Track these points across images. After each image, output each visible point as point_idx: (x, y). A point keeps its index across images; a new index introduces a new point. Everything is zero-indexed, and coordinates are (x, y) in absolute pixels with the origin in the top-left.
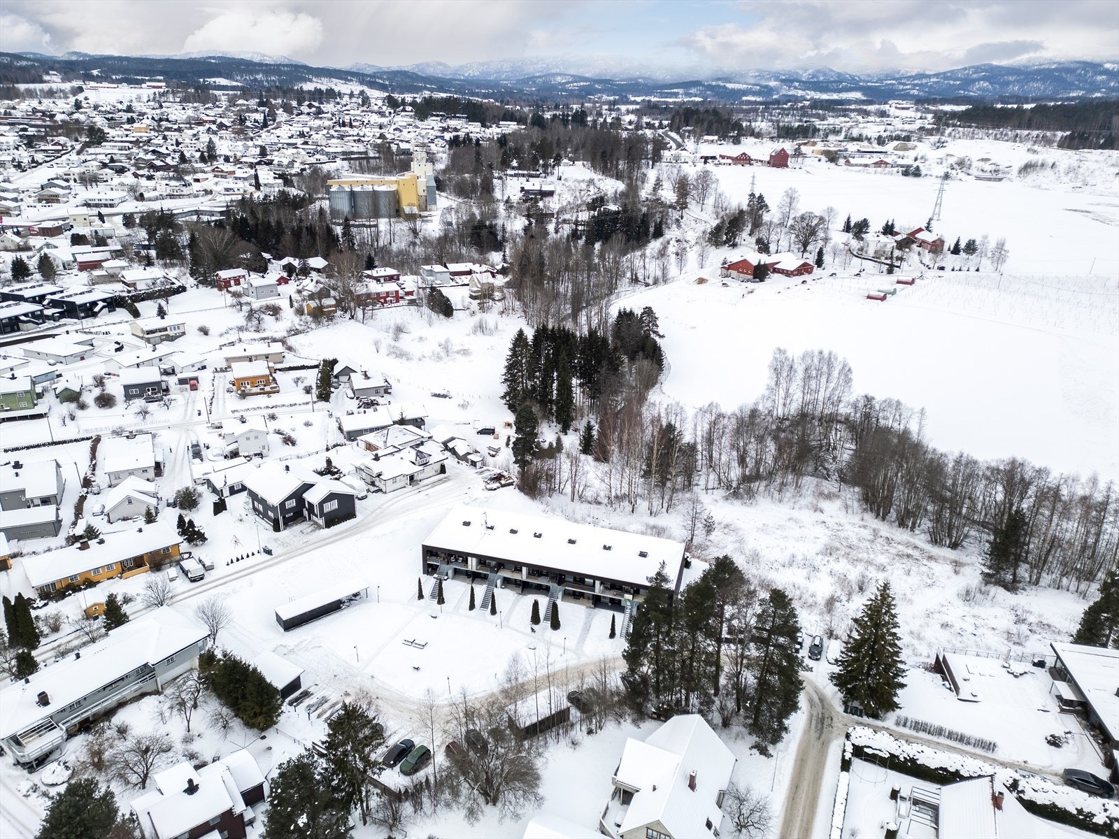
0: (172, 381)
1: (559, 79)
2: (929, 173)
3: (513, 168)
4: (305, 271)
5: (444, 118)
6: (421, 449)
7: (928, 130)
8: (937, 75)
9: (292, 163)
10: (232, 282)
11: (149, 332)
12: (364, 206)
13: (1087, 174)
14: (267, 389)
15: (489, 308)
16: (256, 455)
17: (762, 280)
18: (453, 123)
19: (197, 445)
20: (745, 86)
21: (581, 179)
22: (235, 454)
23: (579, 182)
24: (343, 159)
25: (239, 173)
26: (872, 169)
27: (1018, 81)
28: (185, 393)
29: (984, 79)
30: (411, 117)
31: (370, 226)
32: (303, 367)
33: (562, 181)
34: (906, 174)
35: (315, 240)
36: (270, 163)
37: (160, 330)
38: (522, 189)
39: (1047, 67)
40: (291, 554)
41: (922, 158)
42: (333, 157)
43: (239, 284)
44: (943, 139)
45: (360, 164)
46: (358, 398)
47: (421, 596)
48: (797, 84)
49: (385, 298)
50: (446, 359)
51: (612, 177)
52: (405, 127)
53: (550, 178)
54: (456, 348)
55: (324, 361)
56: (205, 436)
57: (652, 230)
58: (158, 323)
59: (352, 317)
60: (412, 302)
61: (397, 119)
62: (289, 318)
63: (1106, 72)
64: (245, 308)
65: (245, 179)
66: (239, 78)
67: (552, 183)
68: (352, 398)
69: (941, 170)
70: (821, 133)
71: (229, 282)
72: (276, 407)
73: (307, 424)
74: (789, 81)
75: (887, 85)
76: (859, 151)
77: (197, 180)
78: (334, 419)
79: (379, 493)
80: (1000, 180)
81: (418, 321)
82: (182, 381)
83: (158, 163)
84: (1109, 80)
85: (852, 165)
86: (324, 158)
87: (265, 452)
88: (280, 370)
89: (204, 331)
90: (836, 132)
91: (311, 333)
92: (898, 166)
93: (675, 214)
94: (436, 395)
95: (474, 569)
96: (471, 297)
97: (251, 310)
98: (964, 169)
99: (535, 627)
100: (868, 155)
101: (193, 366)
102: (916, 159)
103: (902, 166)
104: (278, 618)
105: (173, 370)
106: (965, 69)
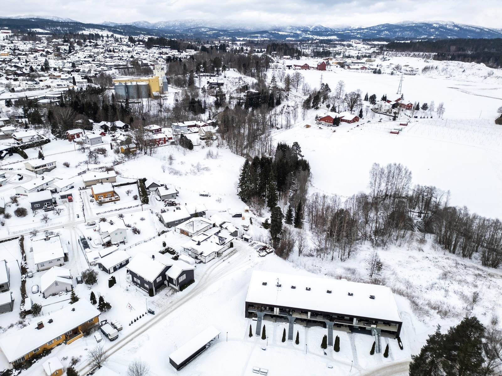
0: (57, 196)
1: (203, 29)
2: (384, 72)
3: (202, 72)
4: (114, 128)
5: (159, 48)
6: (220, 235)
7: (377, 53)
8: (367, 28)
9: (90, 71)
10: (76, 136)
11: (36, 168)
12: (132, 92)
13: (451, 71)
14: (113, 198)
15: (211, 144)
16: (121, 243)
17: (338, 125)
18: (164, 50)
19: (84, 239)
20: (287, 33)
21: (235, 77)
22: (109, 244)
23: (235, 78)
24: (115, 69)
25: (63, 76)
26: (360, 71)
27: (400, 31)
28: (65, 204)
29: (386, 30)
30: (143, 47)
31: (138, 103)
32: (128, 184)
33: (227, 78)
34: (375, 72)
35: (116, 112)
36: (78, 71)
37: (43, 166)
38: (208, 82)
39: (411, 25)
40: (166, 313)
41: (380, 65)
42: (110, 68)
43: (79, 137)
44: (385, 57)
45: (124, 71)
46: (163, 200)
47: (251, 335)
48: (309, 32)
49: (159, 142)
50: (198, 173)
51: (249, 76)
52: (141, 52)
53: (220, 77)
54: (202, 167)
55: (139, 180)
56: (88, 233)
57: (275, 101)
58: (40, 162)
59: (146, 153)
60: (173, 143)
61: (136, 48)
62: (112, 155)
63: (434, 28)
64: (86, 150)
65: (67, 79)
66: (48, 29)
67: (222, 79)
68: (160, 201)
69: (390, 71)
70: (333, 54)
71: (74, 136)
72: (121, 209)
73: (142, 219)
74: (305, 31)
75: (346, 33)
76: (352, 62)
77: (41, 81)
78: (154, 215)
79: (202, 264)
80: (415, 74)
81: (178, 152)
82: (63, 197)
83: (19, 72)
84: (436, 31)
85: (351, 69)
86: (105, 68)
87: (125, 241)
88: (116, 186)
89: (67, 165)
90: (339, 54)
91: (126, 163)
92: (371, 69)
93: (285, 94)
94: (201, 195)
95: (278, 314)
96: (201, 139)
97: (91, 152)
98: (399, 70)
99: (326, 350)
100: (357, 64)
101: (67, 187)
102: (377, 66)
103: (373, 69)
104: (172, 362)
105: (56, 190)
106: (378, 26)
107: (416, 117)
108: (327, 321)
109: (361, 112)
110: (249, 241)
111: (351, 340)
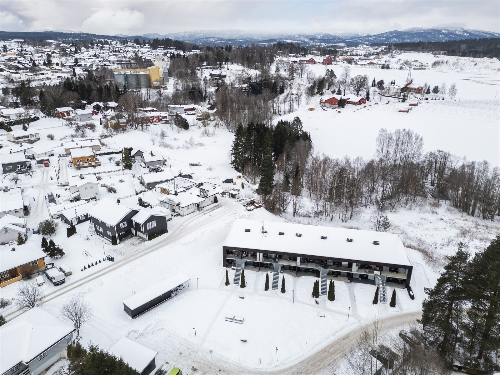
0: (33, 162)
2: (393, 67)
3: (204, 66)
4: (106, 108)
5: (164, 49)
7: (385, 51)
8: (375, 36)
9: (92, 65)
10: (65, 114)
11: (18, 138)
12: (133, 81)
13: (462, 65)
14: (93, 164)
15: (208, 124)
16: (92, 199)
17: (343, 107)
18: (169, 51)
19: (52, 195)
20: (294, 41)
21: (239, 69)
22: (78, 199)
23: (238, 71)
24: (118, 64)
25: (64, 70)
26: (367, 66)
27: (409, 38)
28: (41, 168)
29: (395, 37)
30: (148, 48)
31: (137, 92)
32: (112, 153)
33: (230, 71)
34: (383, 68)
35: (110, 94)
36: (80, 65)
37: (25, 137)
38: (211, 74)
39: (420, 32)
40: (127, 260)
41: (388, 61)
42: (113, 63)
43: (69, 115)
44: (393, 55)
45: (127, 66)
46: (148, 167)
47: (227, 283)
48: (317, 40)
49: (152, 120)
50: (191, 148)
51: (253, 69)
52: (146, 52)
53: (223, 70)
54: (196, 143)
55: (125, 148)
56: (55, 190)
57: (278, 90)
58: (23, 133)
59: (136, 128)
60: (167, 122)
61: (142, 49)
62: (100, 130)
63: (443, 34)
64: (74, 126)
65: (67, 72)
66: (60, 40)
67: (225, 71)
68: (145, 167)
69: (398, 66)
70: (340, 53)
71: (64, 114)
72: (100, 173)
73: (121, 181)
74: (313, 39)
75: (354, 40)
76: (360, 59)
77: (43, 74)
78: (136, 179)
79: (179, 217)
80: (425, 69)
81: (172, 131)
82: (39, 162)
83: (21, 66)
84: (445, 37)
85: (358, 65)
86: (107, 63)
87: (97, 197)
88: (99, 155)
89: (51, 137)
90: (346, 52)
91: (114, 137)
92: (379, 65)
93: (289, 83)
94: (192, 165)
95: (261, 261)
96: (197, 119)
97: (78, 126)
98: (408, 65)
99: (317, 299)
100: (364, 60)
101: (46, 154)
102: (386, 62)
103: (380, 65)
104: (127, 309)
105: (33, 157)
106: (386, 33)
107: (427, 99)
108: (321, 269)
109: (368, 94)
110: (237, 197)
111: (349, 290)
